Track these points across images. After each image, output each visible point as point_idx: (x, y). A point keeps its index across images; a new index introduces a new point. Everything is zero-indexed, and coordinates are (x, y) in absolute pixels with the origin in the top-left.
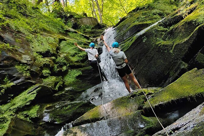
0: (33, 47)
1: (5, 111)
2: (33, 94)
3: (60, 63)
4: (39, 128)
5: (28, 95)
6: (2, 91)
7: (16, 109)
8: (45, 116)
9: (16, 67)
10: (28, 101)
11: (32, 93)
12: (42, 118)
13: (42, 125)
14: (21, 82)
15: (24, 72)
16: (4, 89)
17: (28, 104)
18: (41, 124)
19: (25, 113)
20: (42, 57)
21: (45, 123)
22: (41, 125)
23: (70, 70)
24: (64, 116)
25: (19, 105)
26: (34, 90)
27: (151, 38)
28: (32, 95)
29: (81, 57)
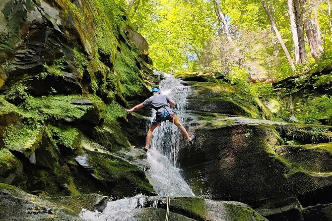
0: (96, 35)
1: (32, 109)
2: (81, 109)
3: (110, 82)
4: (65, 167)
5: (73, 106)
6: (42, 73)
7: (49, 116)
8: (81, 154)
9: (75, 51)
10: (69, 115)
11: (80, 106)
12: (76, 155)
13: (71, 165)
14: (71, 79)
15: (81, 66)
16: (46, 73)
17: (68, 119)
18: (71, 162)
19: (56, 130)
20: (99, 59)
21: (77, 164)
22: (69, 165)
23: (113, 102)
24: (108, 173)
25: (56, 113)
26: (83, 104)
27: (260, 138)
28: (79, 110)
29: (130, 91)
